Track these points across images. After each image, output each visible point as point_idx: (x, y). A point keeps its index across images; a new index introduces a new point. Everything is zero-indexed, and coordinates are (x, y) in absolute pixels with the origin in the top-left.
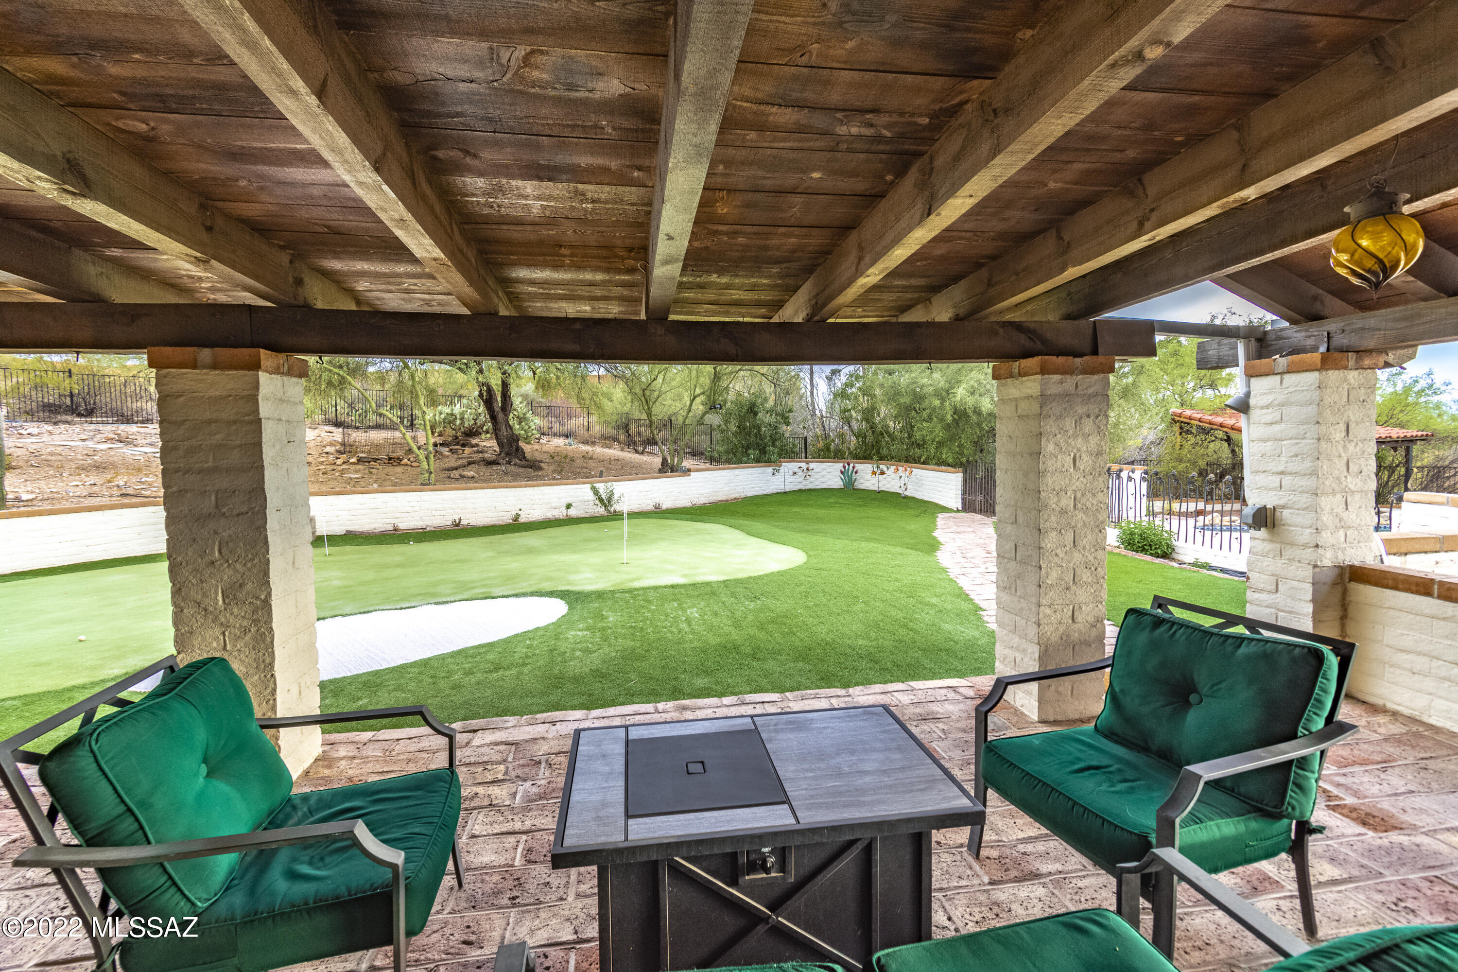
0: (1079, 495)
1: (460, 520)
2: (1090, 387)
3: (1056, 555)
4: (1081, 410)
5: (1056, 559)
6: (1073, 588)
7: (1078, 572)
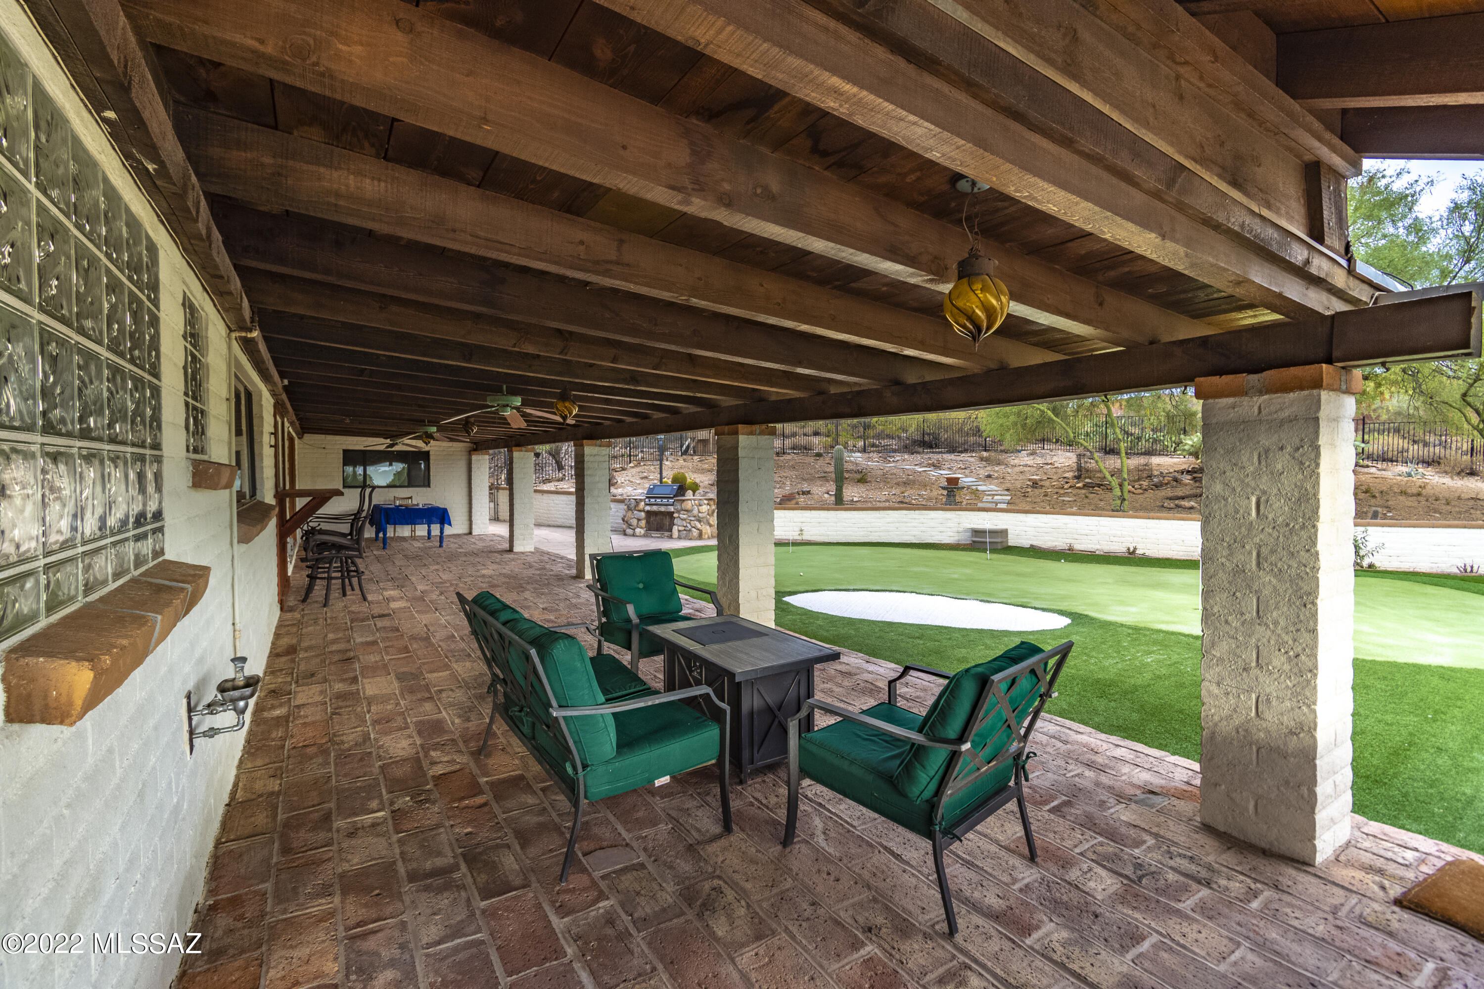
0: (1265, 551)
1: (1135, 549)
2: (1281, 409)
3: (1227, 622)
4: (1265, 441)
5: (1227, 628)
6: (1255, 672)
7: (1264, 652)
